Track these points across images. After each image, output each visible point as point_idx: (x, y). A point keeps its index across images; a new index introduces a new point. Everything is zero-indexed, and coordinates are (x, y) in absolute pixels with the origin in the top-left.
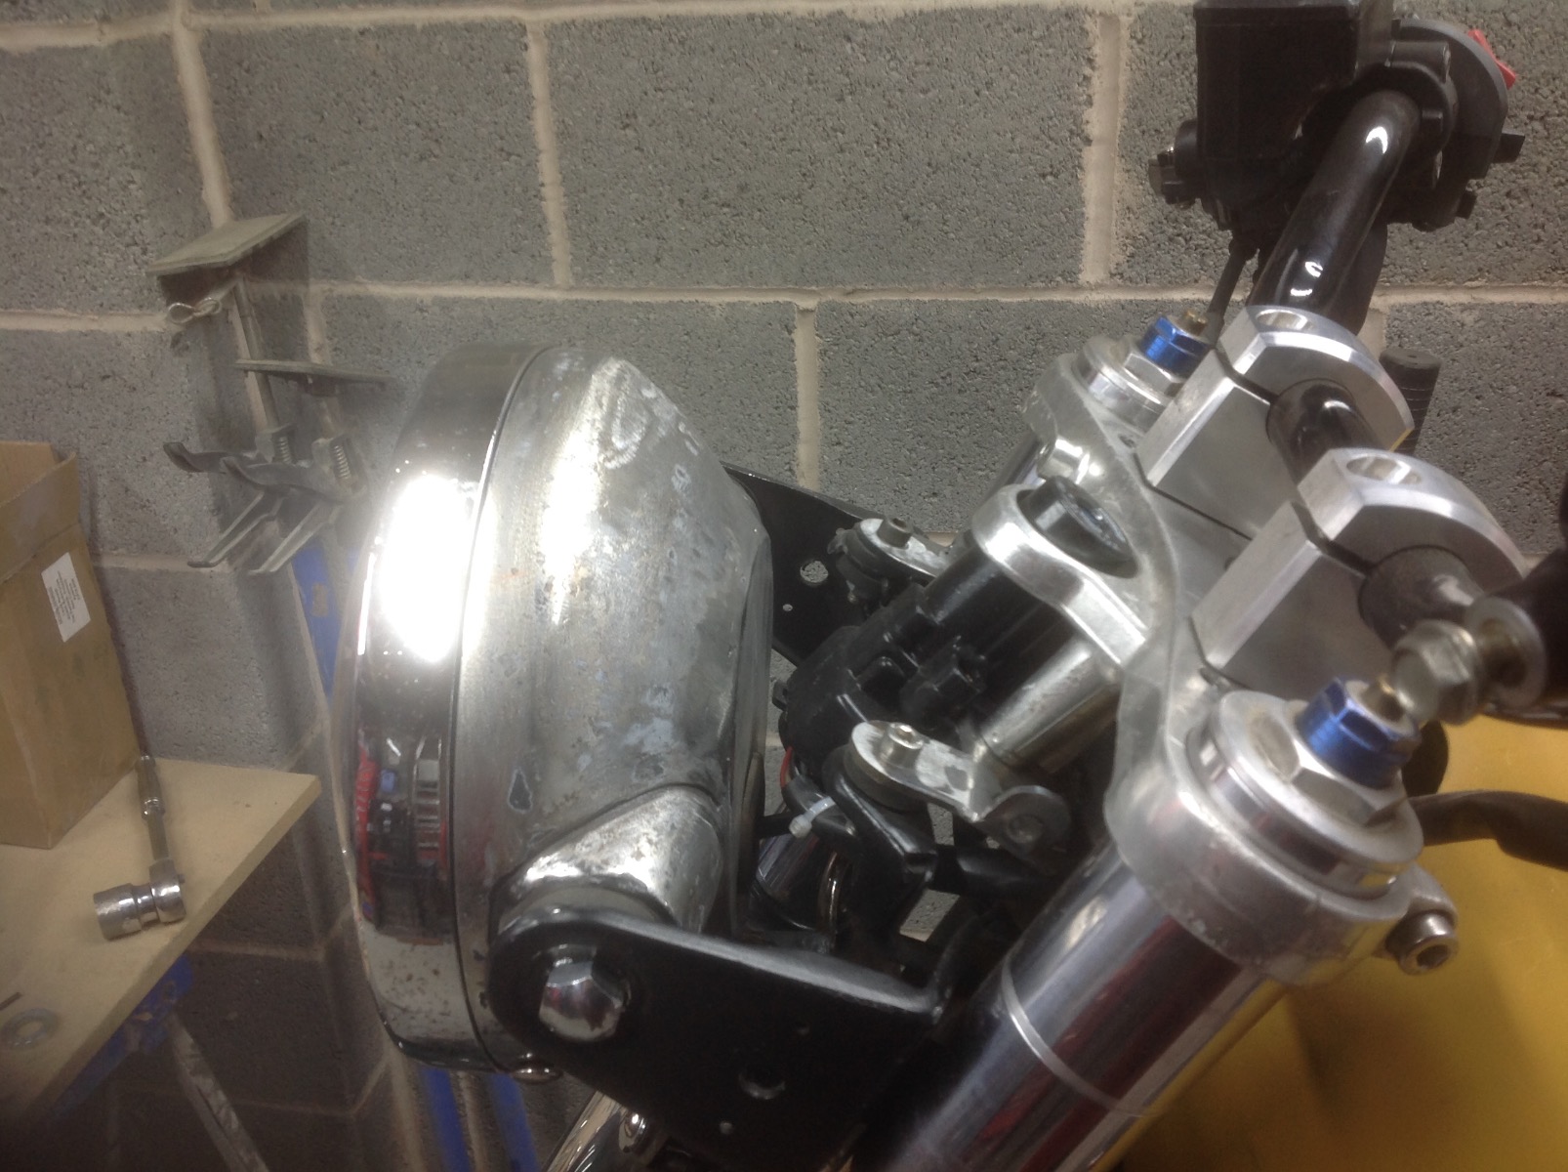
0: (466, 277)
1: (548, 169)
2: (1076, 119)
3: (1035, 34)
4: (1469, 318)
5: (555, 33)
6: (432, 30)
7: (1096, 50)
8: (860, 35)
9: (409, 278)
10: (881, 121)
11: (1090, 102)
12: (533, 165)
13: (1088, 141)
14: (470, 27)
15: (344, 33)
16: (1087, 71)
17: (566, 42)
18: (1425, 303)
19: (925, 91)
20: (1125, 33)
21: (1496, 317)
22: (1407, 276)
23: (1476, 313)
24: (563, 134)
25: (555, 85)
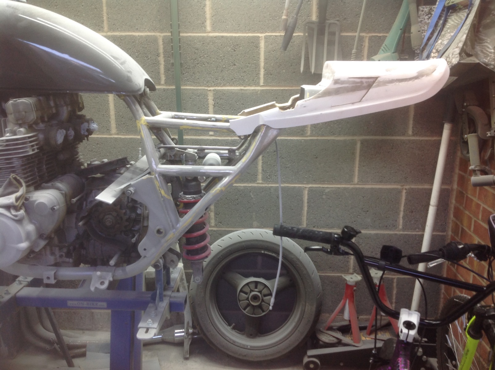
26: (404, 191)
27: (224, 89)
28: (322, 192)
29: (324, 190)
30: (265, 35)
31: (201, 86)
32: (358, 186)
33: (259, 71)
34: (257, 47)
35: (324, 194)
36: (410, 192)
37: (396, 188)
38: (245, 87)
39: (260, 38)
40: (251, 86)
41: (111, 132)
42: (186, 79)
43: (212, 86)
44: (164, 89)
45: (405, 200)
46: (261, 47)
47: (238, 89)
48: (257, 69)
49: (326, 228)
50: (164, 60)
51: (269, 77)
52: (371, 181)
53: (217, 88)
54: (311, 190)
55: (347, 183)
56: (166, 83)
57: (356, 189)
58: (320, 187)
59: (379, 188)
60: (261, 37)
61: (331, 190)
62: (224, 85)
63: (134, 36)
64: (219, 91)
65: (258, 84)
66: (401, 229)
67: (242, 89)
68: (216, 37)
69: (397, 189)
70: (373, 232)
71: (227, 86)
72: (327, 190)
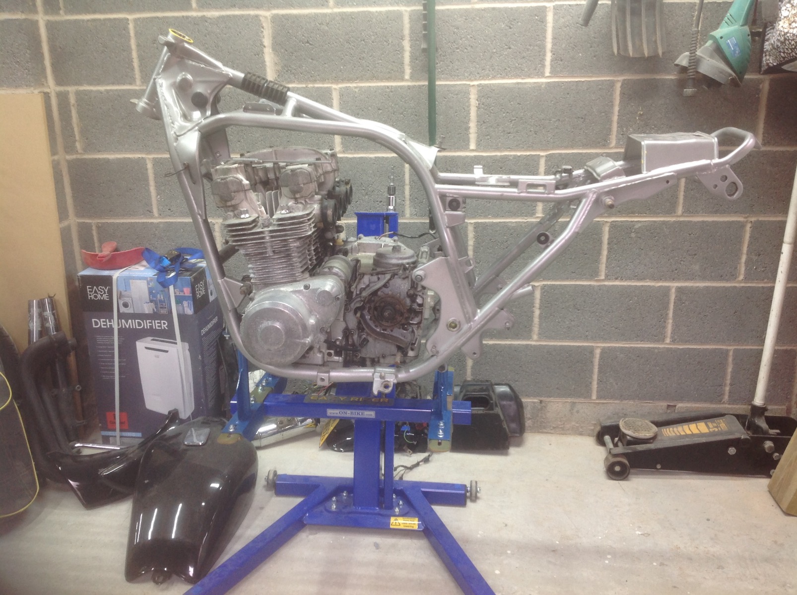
0: (113, 84)
1: (134, 55)
2: (261, 41)
3: (250, 21)
4: (357, 90)
5: (136, 20)
6: (105, 20)
7: (264, 25)
8: (209, 21)
9: (98, 84)
10: (216, 42)
11: (264, 37)
12: (131, 53)
13: (265, 47)
14: (115, 19)
15: (83, 21)
16: (262, 30)
17: (139, 23)
18: (347, 87)
19: (225, 34)
20: (269, 21)
21: (363, 90)
22: (342, 80)
23: (358, 89)
24: (138, 45)
25: (136, 34)
26: (749, 225)
27: (493, 84)
28: (630, 228)
29: (634, 226)
30: (554, 4)
31: (460, 80)
32: (682, 219)
33: (544, 55)
34: (543, 21)
35: (633, 230)
36: (756, 226)
37: (737, 221)
38: (522, 79)
39: (548, 10)
40: (532, 78)
42: (440, 70)
43: (476, 80)
44: (409, 86)
45: (750, 237)
46: (547, 21)
47: (513, 83)
48: (541, 54)
49: (633, 279)
50: (411, 45)
51: (558, 63)
52: (701, 212)
53: (483, 82)
54: (613, 226)
55: (667, 215)
56: (412, 78)
57: (681, 222)
58: (627, 221)
59: (713, 222)
60: (549, 7)
61: (644, 226)
62: (494, 78)
63: (370, 12)
64: (486, 85)
65: (542, 75)
66: (743, 280)
67: (519, 83)
68: (484, 10)
69: (739, 222)
70: (702, 284)
71: (498, 78)
72: (636, 227)
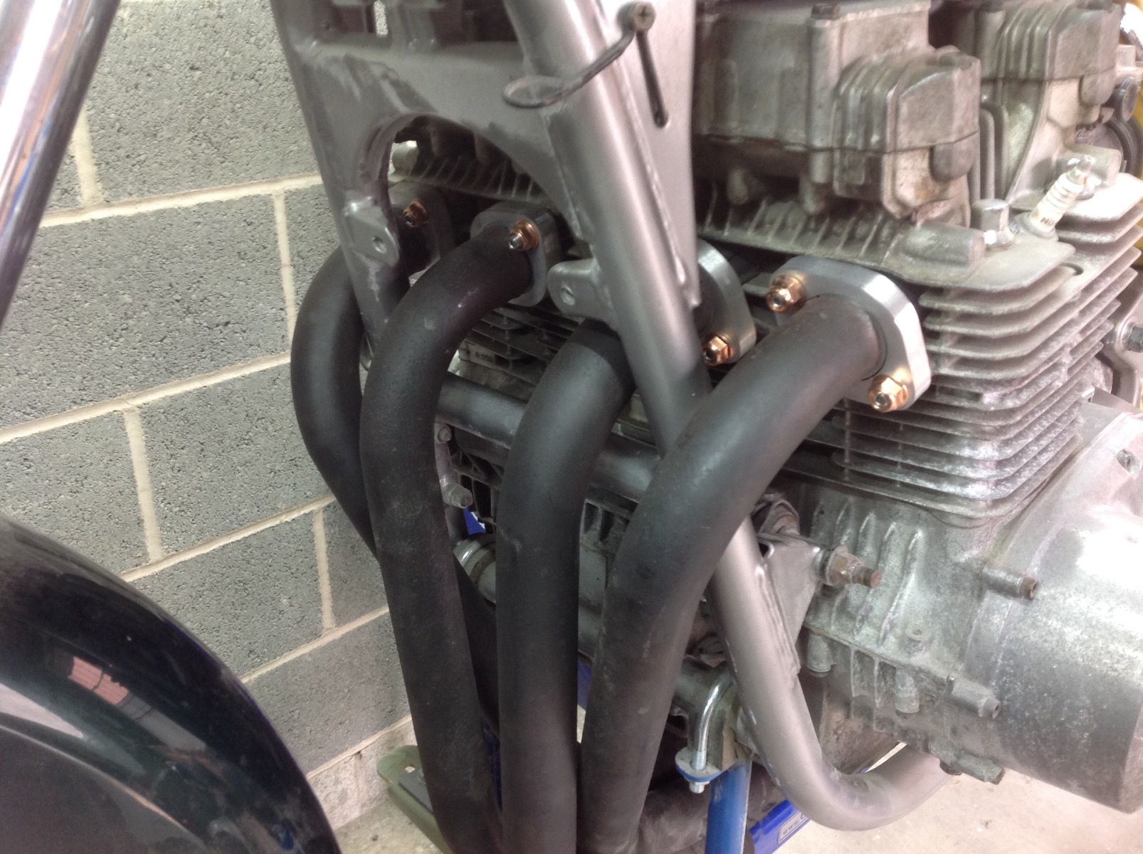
41: (78, 198)
